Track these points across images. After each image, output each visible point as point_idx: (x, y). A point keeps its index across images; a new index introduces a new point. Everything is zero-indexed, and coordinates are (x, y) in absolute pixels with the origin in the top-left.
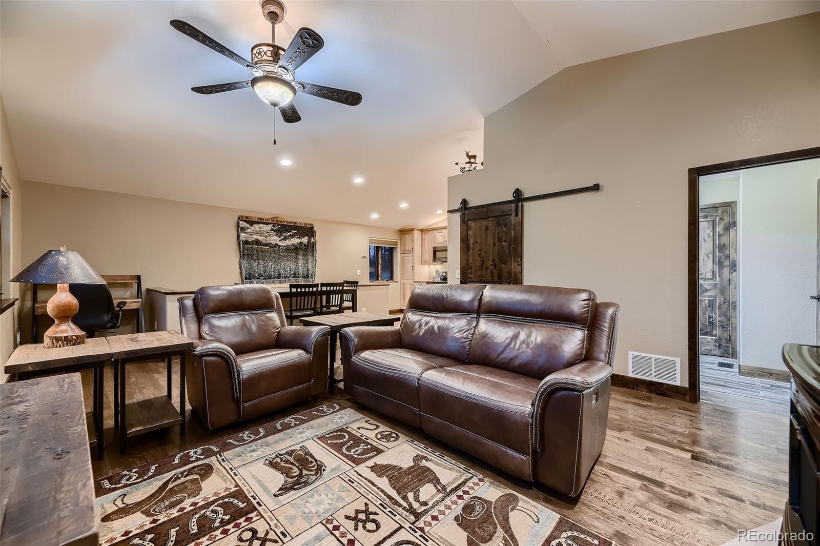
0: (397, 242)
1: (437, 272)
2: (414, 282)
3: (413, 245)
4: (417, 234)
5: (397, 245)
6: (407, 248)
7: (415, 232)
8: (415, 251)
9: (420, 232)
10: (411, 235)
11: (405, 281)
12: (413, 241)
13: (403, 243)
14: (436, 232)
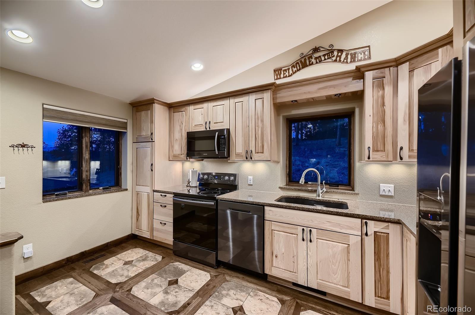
0: (126, 123)
1: (194, 172)
2: (154, 191)
3: (151, 129)
4: (159, 112)
5: (126, 128)
6: (144, 133)
7: (157, 107)
8: (156, 137)
9: (166, 108)
10: (149, 112)
11: (139, 188)
12: (152, 122)
13: (137, 126)
14: (191, 108)
